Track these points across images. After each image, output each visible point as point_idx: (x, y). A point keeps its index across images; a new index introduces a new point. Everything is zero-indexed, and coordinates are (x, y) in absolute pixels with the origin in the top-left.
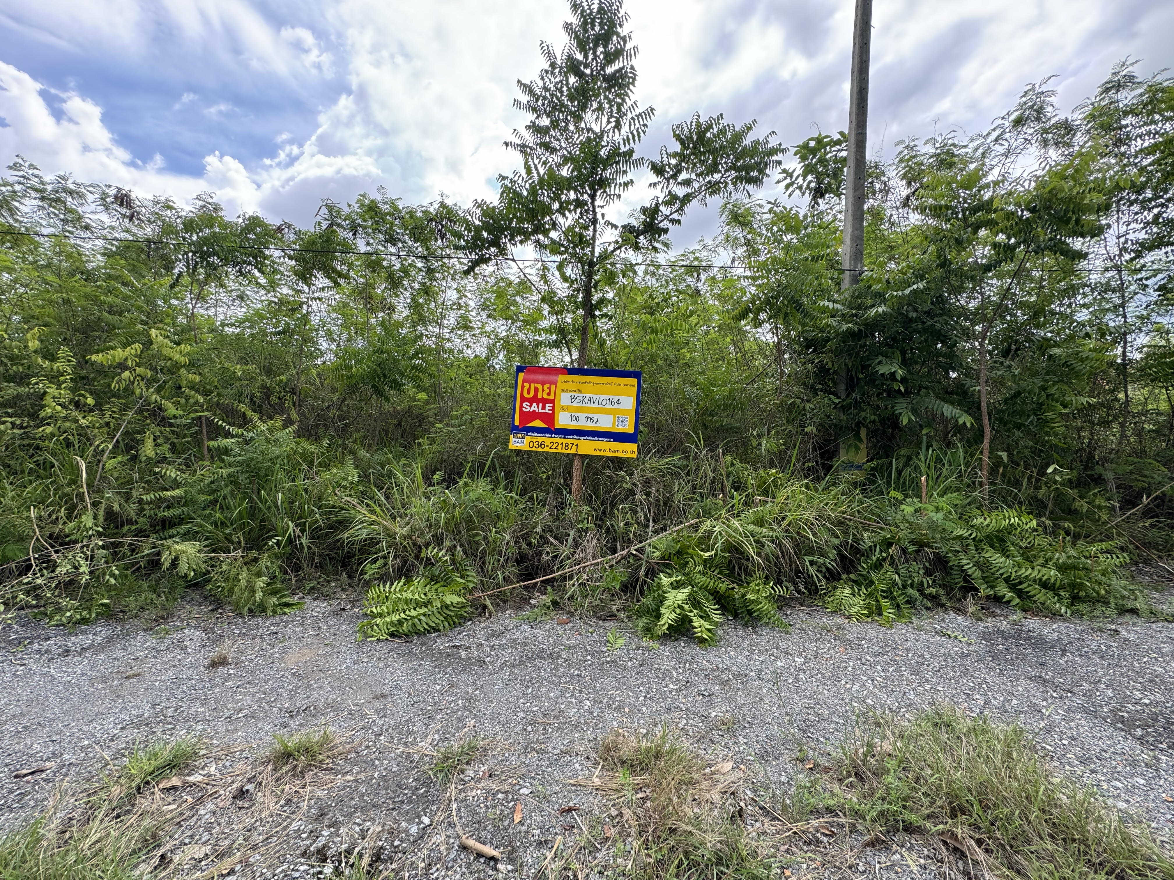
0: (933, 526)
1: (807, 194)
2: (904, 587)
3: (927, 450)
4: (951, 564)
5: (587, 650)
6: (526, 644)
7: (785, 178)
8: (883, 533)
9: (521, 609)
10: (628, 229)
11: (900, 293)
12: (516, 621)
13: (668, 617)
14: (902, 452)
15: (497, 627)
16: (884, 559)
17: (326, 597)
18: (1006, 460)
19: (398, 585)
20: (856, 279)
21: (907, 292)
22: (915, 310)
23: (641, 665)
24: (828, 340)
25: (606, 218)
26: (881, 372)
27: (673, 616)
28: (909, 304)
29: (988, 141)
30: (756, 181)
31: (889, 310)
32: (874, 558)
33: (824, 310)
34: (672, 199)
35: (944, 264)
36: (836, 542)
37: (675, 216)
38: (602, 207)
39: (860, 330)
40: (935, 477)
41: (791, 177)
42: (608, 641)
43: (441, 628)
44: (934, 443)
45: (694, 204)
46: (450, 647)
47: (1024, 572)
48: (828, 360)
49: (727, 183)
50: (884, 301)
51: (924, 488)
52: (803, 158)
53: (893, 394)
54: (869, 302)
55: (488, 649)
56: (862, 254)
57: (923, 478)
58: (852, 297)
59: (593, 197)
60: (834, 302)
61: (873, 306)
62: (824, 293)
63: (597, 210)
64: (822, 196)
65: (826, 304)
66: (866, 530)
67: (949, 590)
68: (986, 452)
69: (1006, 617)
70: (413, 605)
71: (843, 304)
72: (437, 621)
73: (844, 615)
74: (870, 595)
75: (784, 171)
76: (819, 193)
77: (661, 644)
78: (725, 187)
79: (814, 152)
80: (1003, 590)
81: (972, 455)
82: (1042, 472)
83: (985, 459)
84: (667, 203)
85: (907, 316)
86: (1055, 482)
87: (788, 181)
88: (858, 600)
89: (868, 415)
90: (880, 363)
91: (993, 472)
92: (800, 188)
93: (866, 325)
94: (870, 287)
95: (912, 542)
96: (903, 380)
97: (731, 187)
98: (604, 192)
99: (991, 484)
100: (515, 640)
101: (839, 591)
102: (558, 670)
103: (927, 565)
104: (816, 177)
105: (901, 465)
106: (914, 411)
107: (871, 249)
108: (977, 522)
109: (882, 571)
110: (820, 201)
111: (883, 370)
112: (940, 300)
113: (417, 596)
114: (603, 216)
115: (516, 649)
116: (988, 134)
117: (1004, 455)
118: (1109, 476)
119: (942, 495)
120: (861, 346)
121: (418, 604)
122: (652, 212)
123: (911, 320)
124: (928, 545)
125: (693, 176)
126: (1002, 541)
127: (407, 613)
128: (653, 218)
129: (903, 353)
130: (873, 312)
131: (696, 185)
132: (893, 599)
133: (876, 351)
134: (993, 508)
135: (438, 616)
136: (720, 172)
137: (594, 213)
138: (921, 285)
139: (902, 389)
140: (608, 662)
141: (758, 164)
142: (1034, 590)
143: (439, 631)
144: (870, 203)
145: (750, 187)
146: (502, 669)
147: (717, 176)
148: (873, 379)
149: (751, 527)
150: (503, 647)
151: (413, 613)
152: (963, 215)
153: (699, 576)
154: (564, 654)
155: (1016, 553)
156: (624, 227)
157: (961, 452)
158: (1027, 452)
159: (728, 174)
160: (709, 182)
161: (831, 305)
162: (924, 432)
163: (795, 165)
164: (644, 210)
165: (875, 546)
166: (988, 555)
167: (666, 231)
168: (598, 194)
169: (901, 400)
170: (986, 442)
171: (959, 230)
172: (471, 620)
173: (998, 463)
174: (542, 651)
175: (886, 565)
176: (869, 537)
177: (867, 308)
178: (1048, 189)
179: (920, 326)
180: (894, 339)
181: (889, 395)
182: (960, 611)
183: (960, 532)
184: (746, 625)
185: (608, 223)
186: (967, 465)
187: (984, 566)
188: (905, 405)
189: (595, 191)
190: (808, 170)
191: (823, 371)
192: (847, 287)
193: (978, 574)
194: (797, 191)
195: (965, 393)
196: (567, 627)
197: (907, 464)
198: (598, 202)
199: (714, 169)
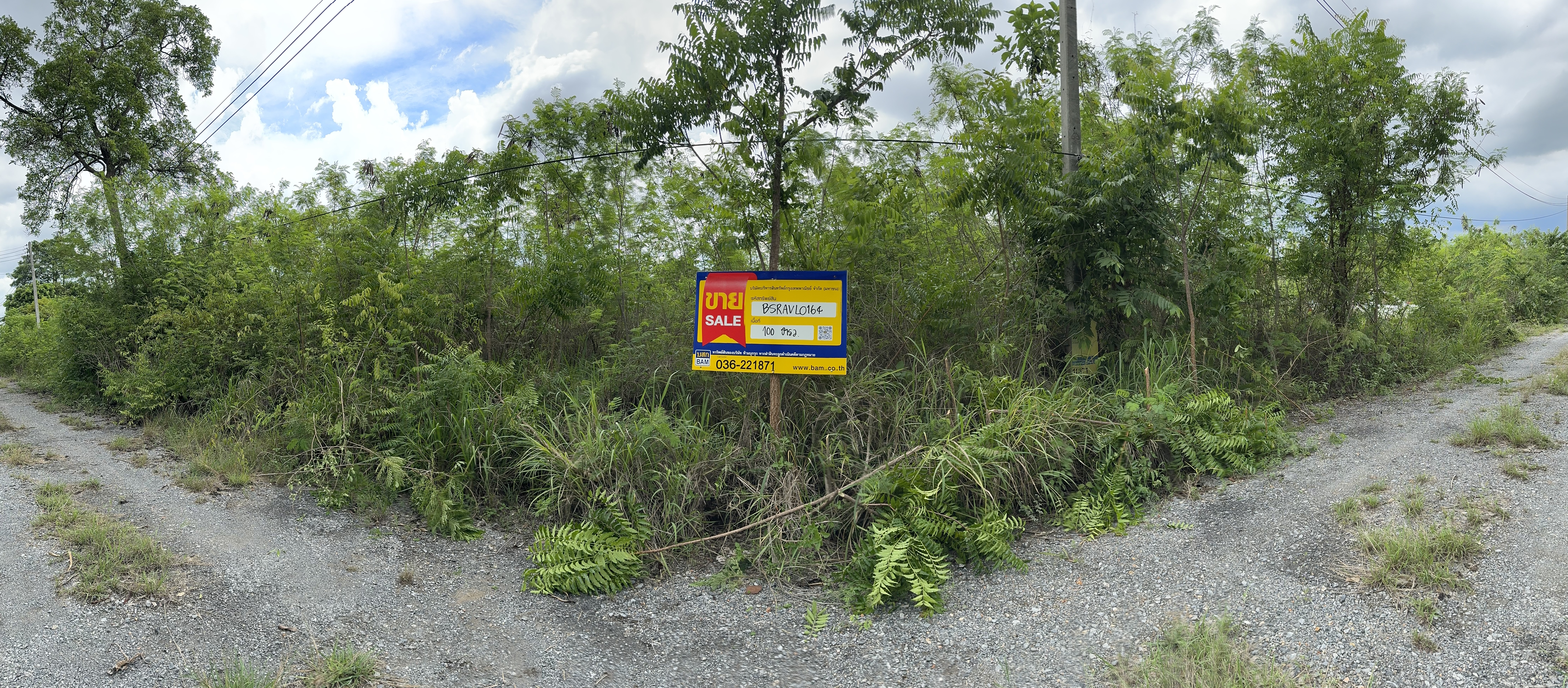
0: (1157, 419)
1: (1024, 68)
2: (1136, 484)
3: (1148, 340)
4: (1173, 450)
5: (778, 635)
6: (703, 623)
7: (1002, 48)
8: (1114, 432)
9: (703, 569)
10: (822, 96)
11: (1114, 183)
12: (696, 586)
13: (882, 582)
14: (1127, 344)
15: (672, 594)
16: (1117, 460)
17: (505, 529)
18: (1207, 344)
19: (563, 531)
20: (1076, 164)
21: (1120, 183)
22: (1129, 203)
23: (846, 657)
24: (1053, 229)
25: (795, 84)
26: (1102, 265)
27: (889, 582)
28: (1124, 196)
29: (1176, 49)
30: (968, 43)
31: (1105, 201)
32: (1107, 461)
33: (1047, 197)
34: (872, 59)
35: (1149, 159)
36: (1070, 450)
37: (876, 79)
38: (789, 70)
39: (1081, 220)
40: (1156, 366)
41: (1008, 47)
42: (806, 622)
43: (607, 590)
44: (1154, 333)
45: (897, 67)
46: (615, 618)
47: (1225, 443)
48: (1053, 249)
49: (935, 44)
50: (1101, 191)
51: (1148, 379)
52: (1018, 27)
53: (1117, 286)
54: (1089, 191)
55: (656, 627)
56: (1079, 138)
57: (1146, 369)
58: (1073, 184)
59: (779, 59)
60: (1057, 188)
61: (1093, 195)
62: (1047, 178)
63: (784, 74)
64: (1039, 71)
65: (1048, 190)
66: (1099, 431)
67: (1171, 474)
68: (1193, 339)
69: (1215, 488)
70: (579, 556)
71: (1065, 192)
72: (602, 581)
73: (1082, 532)
74: (1106, 503)
75: (1000, 38)
76: (1036, 68)
77: (875, 620)
78: (934, 48)
79: (1028, 20)
80: (1212, 464)
81: (1183, 342)
82: (1232, 352)
83: (1193, 346)
84: (866, 64)
85: (1122, 209)
86: (1240, 359)
87: (1004, 50)
88: (1095, 512)
89: (1095, 308)
90: (1102, 255)
91: (1199, 357)
92: (1017, 59)
93: (1087, 214)
94: (1088, 174)
95: (1140, 436)
96: (1122, 274)
97: (940, 48)
98: (792, 51)
99: (1198, 368)
100: (692, 615)
101: (1076, 505)
102: (738, 668)
103: (1154, 455)
104: (1032, 50)
105: (1126, 357)
106: (1136, 304)
107: (1088, 136)
108: (1190, 405)
109: (1115, 474)
110: (1038, 77)
111: (1104, 262)
112: (1148, 196)
113: (582, 548)
114: (791, 80)
115: (691, 630)
116: (1175, 42)
117: (1205, 340)
118: (1271, 349)
119: (1162, 385)
120: (1084, 238)
121: (583, 557)
122: (847, 74)
123: (1126, 213)
124: (1152, 436)
125: (897, 33)
126: (1208, 419)
127: (572, 566)
128: (850, 82)
129: (1123, 246)
130: (1091, 201)
131: (901, 44)
132: (1127, 501)
133: (1101, 243)
134: (1201, 391)
135: (604, 574)
136: (926, 29)
137: (781, 78)
138: (1131, 177)
139: (1123, 282)
140: (804, 654)
141: (969, 24)
142: (1231, 457)
143: (605, 593)
144: (1085, 88)
145: (960, 50)
146: (670, 660)
147: (924, 34)
148: (1097, 272)
149: (981, 450)
150: (675, 626)
151: (578, 567)
152: (1162, 113)
153: (921, 521)
154: (749, 643)
155: (1219, 428)
156: (816, 93)
157: (1175, 340)
158: (1222, 334)
159: (936, 32)
160: (916, 40)
161: (1052, 191)
162: (1145, 323)
163: (1009, 31)
164: (839, 72)
165: (1108, 447)
166: (1199, 435)
167: (865, 97)
168: (785, 53)
169: (1124, 292)
170: (1193, 330)
171: (1159, 126)
172: (642, 581)
173: (1201, 347)
174: (723, 636)
175: (1118, 466)
176: (1102, 438)
177: (1088, 197)
178: (1218, 103)
179: (1135, 219)
180: (1113, 231)
181: (1114, 288)
182: (1181, 494)
183: (1179, 418)
184: (979, 573)
185: (798, 90)
186: (1180, 354)
187: (1196, 446)
188: (1128, 298)
189: (781, 51)
190: (1024, 40)
191: (1051, 263)
192: (1068, 172)
193: (1193, 454)
194: (1014, 63)
195: (1175, 284)
196: (758, 598)
197: (1132, 356)
198: (785, 64)
199: (919, 25)
